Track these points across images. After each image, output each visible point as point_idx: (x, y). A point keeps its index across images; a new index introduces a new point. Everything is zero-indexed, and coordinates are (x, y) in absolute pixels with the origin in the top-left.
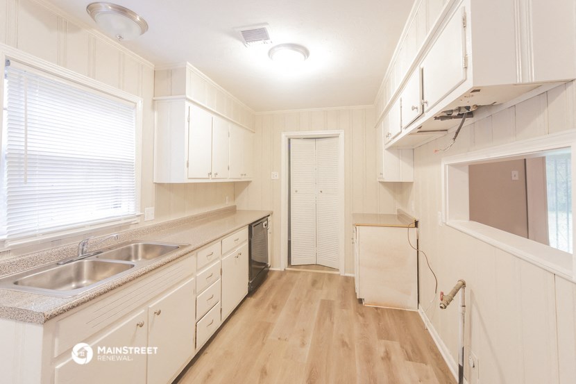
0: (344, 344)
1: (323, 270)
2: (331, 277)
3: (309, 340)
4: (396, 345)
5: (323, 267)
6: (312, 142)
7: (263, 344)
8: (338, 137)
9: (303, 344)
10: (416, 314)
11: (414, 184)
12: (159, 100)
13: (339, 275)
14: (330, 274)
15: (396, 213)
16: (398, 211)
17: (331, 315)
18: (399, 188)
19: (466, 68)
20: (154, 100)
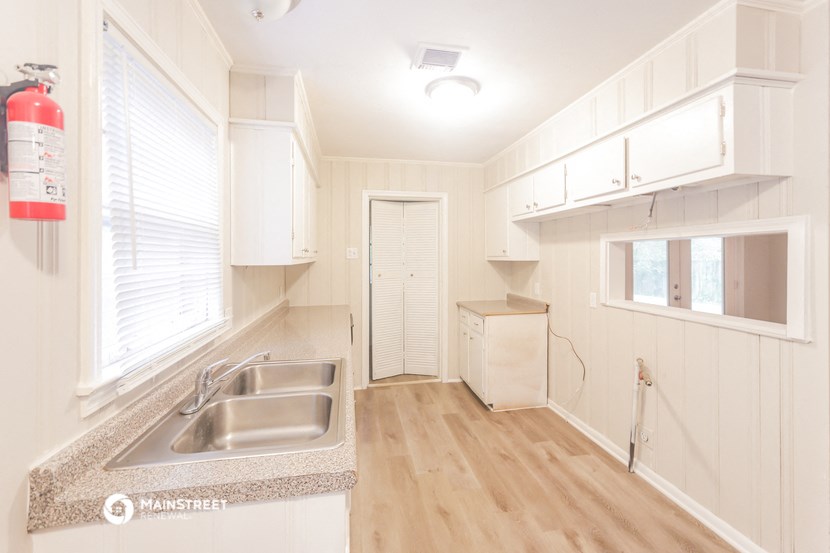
0: (505, 457)
1: (417, 379)
2: (432, 386)
3: (465, 463)
4: (551, 444)
5: (416, 376)
6: (399, 207)
7: (416, 482)
8: (438, 201)
9: (462, 469)
10: (546, 409)
11: (540, 264)
12: (237, 124)
13: (441, 382)
14: (429, 384)
15: (505, 299)
16: (508, 296)
17: (467, 430)
18: (509, 268)
19: (724, 154)
20: (230, 123)
